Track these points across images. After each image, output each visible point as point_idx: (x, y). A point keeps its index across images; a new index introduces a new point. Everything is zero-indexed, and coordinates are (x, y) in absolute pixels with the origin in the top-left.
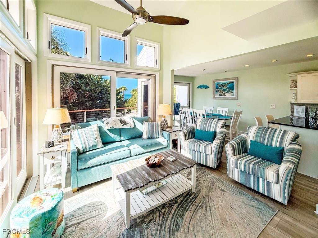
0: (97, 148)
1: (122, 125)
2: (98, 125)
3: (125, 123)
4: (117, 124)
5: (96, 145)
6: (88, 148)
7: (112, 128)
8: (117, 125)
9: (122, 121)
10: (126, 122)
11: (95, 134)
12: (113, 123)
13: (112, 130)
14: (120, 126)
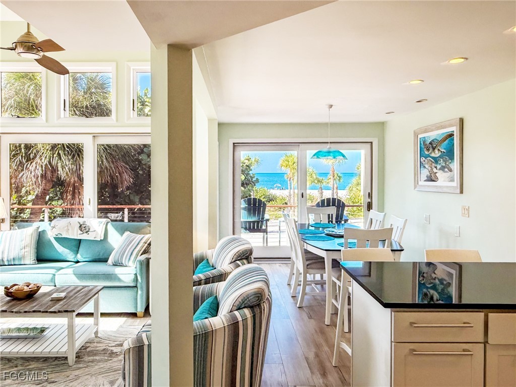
0: (23, 263)
1: (80, 232)
2: (38, 228)
3: (87, 230)
4: (70, 229)
5: (20, 259)
6: (5, 260)
7: (60, 236)
8: (70, 231)
9: (84, 226)
10: (89, 229)
11: (24, 242)
12: (64, 228)
13: (60, 240)
14: (76, 234)
